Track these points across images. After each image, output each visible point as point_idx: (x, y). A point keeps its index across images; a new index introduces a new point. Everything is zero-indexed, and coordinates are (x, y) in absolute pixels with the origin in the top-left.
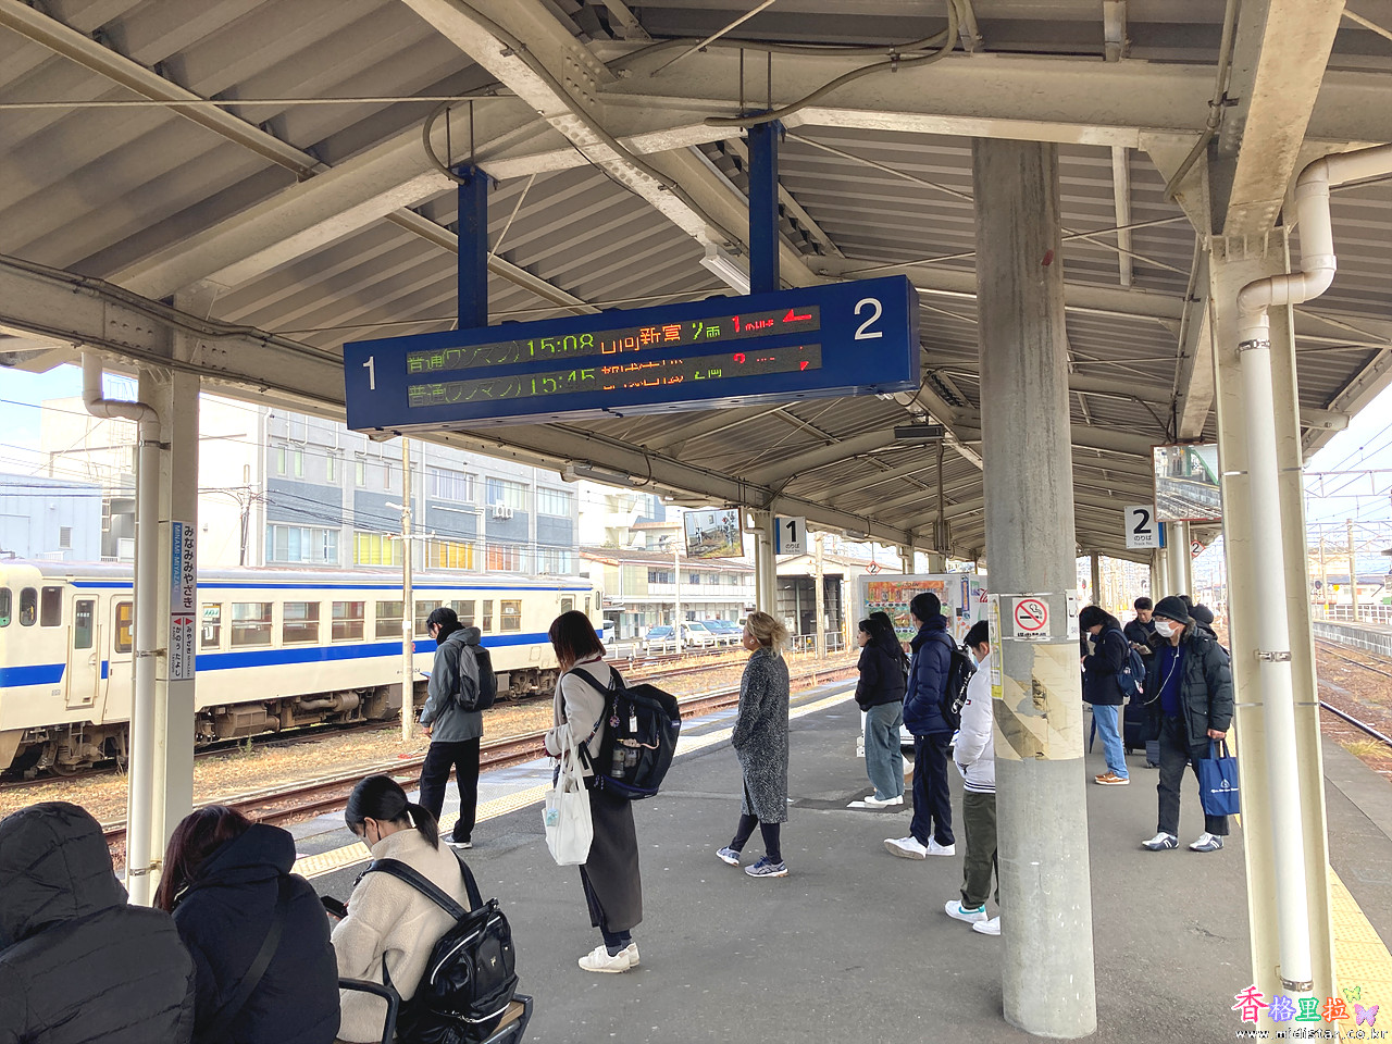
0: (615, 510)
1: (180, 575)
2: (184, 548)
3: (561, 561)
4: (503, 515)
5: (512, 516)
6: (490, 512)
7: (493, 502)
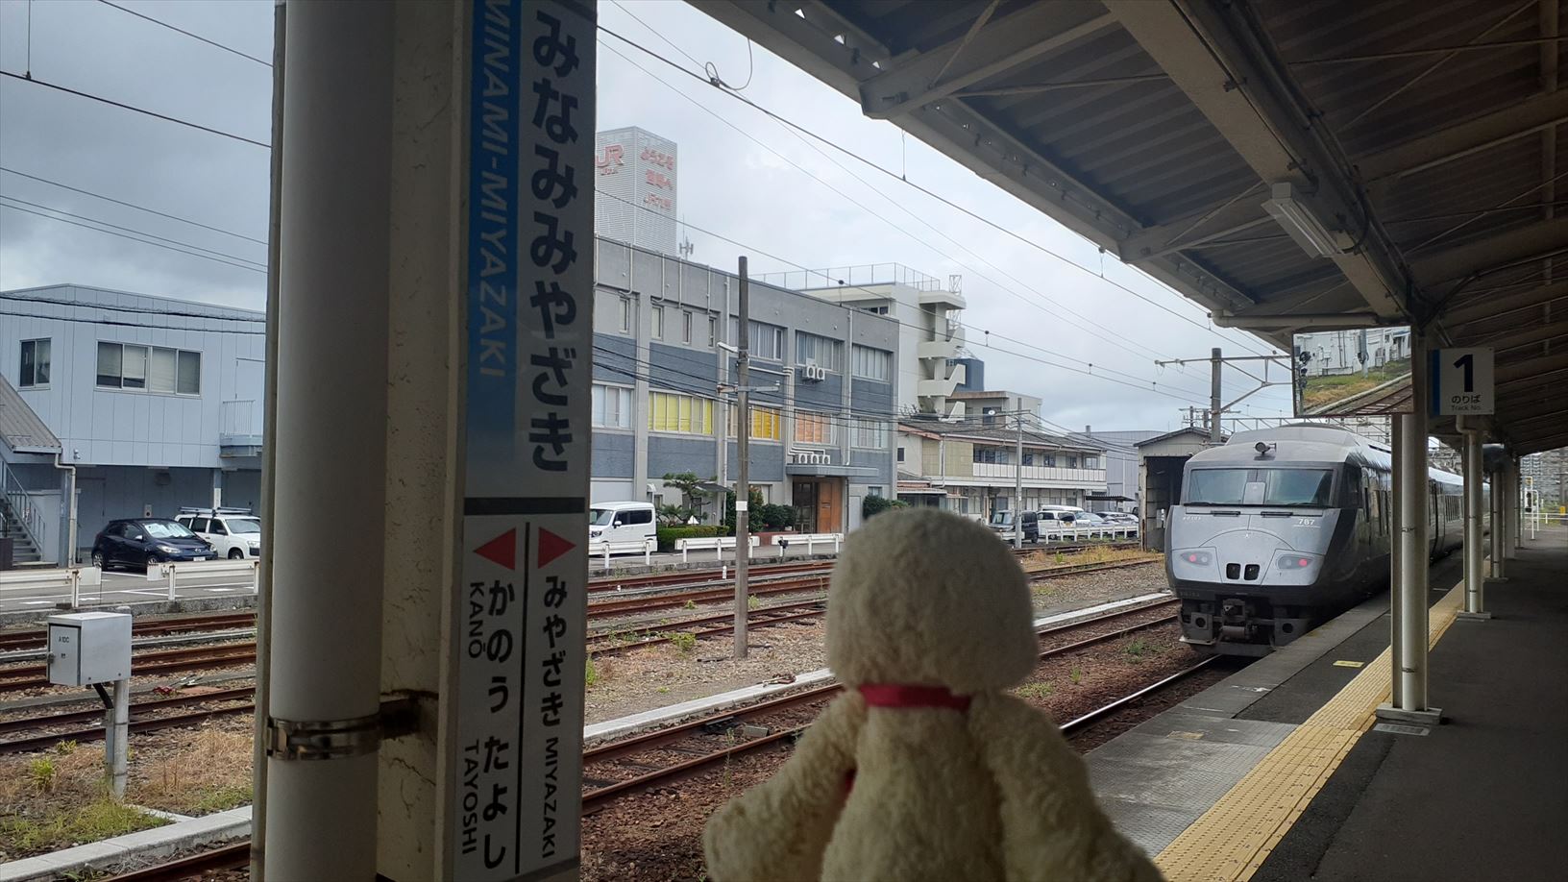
0: (930, 376)
1: (509, 280)
2: (531, 135)
3: (877, 432)
4: (813, 377)
5: (823, 378)
6: (800, 372)
7: (803, 361)
